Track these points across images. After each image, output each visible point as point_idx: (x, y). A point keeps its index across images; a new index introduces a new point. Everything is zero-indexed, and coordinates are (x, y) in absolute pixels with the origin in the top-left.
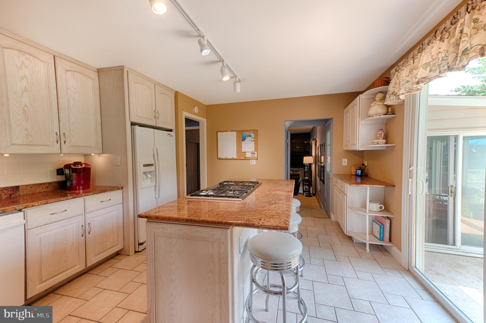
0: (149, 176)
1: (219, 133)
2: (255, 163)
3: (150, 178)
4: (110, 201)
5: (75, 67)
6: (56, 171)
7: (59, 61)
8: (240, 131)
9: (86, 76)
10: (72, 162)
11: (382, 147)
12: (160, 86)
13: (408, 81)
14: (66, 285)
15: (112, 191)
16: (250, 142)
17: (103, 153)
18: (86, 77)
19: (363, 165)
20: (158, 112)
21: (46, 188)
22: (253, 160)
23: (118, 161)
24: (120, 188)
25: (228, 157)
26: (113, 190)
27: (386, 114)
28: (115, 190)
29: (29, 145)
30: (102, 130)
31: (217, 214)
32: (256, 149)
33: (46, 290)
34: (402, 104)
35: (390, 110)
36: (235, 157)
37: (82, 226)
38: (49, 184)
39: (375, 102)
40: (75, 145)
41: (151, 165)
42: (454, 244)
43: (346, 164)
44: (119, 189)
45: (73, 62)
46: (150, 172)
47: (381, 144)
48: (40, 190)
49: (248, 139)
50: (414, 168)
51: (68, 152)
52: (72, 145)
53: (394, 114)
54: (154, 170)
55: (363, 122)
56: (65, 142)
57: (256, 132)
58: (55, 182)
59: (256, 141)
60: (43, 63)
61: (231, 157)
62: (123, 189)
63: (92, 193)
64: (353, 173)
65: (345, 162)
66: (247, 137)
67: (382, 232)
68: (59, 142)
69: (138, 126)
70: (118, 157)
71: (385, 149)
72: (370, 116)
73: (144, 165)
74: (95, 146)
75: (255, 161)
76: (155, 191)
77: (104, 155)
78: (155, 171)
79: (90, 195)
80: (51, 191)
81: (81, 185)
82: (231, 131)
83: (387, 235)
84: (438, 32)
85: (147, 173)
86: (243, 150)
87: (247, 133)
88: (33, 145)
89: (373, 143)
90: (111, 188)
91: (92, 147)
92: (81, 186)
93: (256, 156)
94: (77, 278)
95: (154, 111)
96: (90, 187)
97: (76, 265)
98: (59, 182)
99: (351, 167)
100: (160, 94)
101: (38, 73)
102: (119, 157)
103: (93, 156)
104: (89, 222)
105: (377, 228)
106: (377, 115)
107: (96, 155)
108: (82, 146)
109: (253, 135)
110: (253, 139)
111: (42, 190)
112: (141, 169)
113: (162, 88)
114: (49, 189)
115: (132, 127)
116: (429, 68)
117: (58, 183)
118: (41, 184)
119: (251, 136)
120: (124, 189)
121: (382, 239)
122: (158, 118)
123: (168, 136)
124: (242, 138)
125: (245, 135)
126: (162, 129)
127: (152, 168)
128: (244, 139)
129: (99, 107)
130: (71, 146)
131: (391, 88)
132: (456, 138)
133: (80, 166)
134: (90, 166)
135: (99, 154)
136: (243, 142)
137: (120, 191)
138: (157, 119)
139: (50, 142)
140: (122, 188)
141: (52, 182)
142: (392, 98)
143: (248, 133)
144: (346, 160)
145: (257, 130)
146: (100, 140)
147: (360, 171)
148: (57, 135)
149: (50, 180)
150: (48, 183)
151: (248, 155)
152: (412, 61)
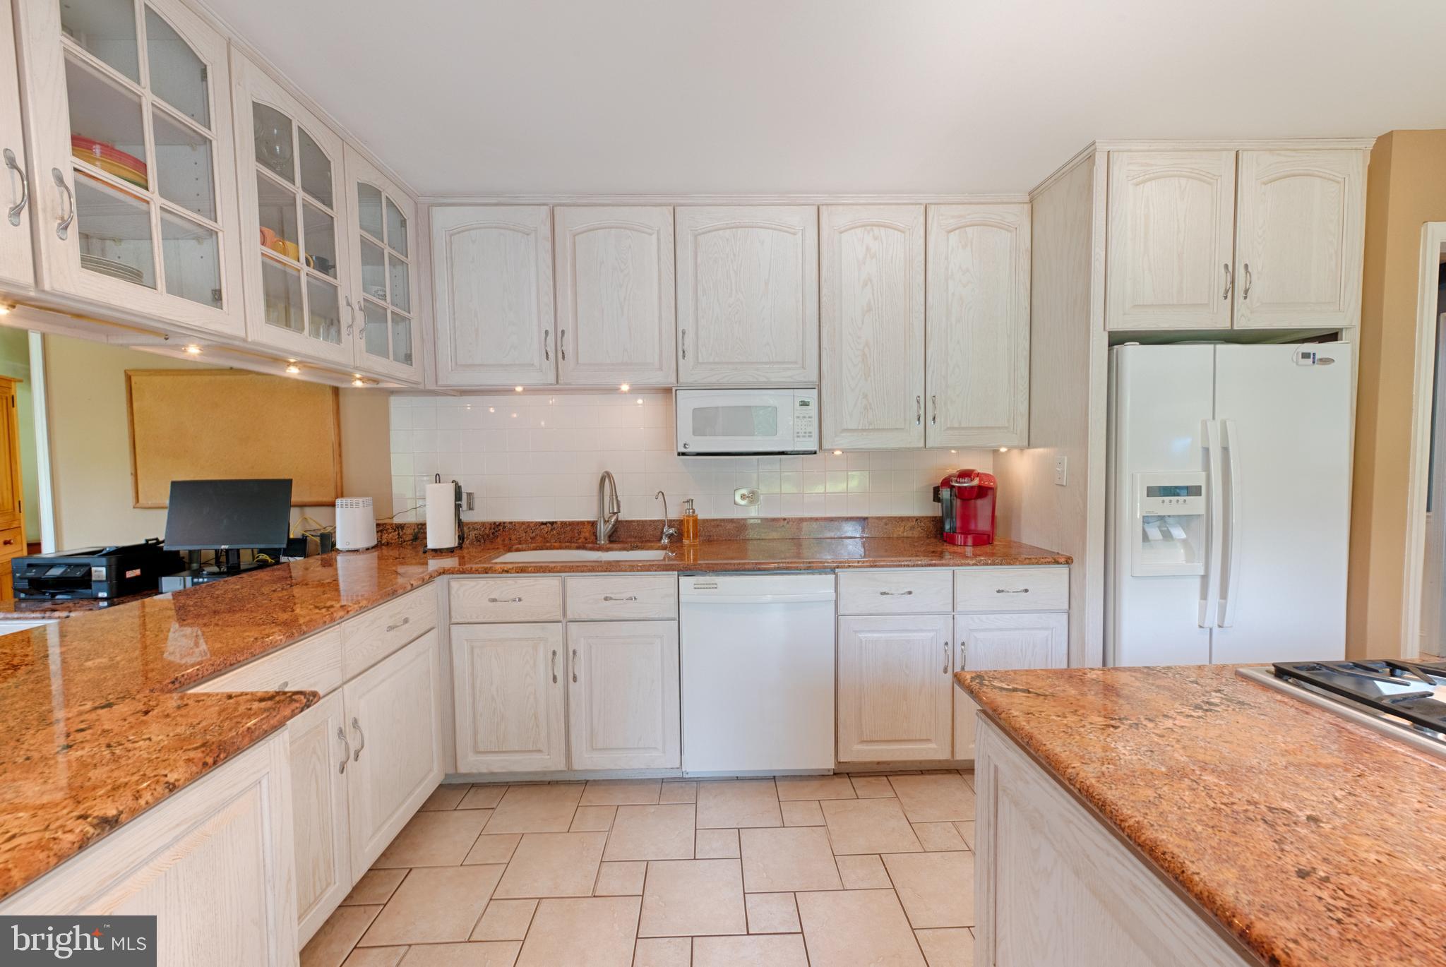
0: (1178, 533)
3: (1184, 542)
4: (1024, 594)
5: (969, 215)
6: (932, 490)
7: (934, 215)
9: (996, 227)
10: (955, 472)
12: (1270, 150)
14: (914, 777)
15: (1033, 564)
17: (1029, 446)
18: (996, 229)
20: (1246, 266)
21: (910, 530)
23: (1063, 471)
24: (1063, 560)
26: (1037, 563)
28: (1042, 564)
29: (869, 429)
30: (1032, 376)
31: (1302, 874)
33: (878, 763)
37: (946, 644)
38: (917, 520)
40: (956, 425)
41: (1194, 491)
44: (1057, 562)
45: (966, 201)
46: (1185, 520)
48: (899, 531)
51: (939, 446)
52: (949, 426)
54: (1202, 511)
56: (934, 419)
58: (927, 517)
60: (903, 235)
62: (1072, 566)
63: (974, 562)
68: (922, 419)
69: (1138, 343)
70: (1064, 459)
73: (1149, 488)
74: (1007, 425)
76: (1204, 596)
77: (1032, 451)
78: (1204, 518)
79: (968, 565)
80: (918, 538)
81: (970, 534)
85: (1170, 520)
88: (874, 430)
90: (1033, 557)
91: (999, 428)
92: (969, 536)
94: (937, 774)
95: (1226, 266)
96: (996, 543)
97: (928, 740)
98: (936, 517)
100: (1265, 184)
101: (892, 262)
102: (1066, 458)
103: (1002, 453)
104: (964, 639)
107: (1015, 452)
108: (972, 428)
111: (904, 532)
112: (1134, 504)
113: (1283, 152)
114: (916, 534)
115: (1115, 351)
117: (933, 521)
118: (902, 519)
120: (1075, 566)
122: (1246, 291)
123: (1297, 364)
126: (1288, 339)
127: (1195, 505)
129: (1026, 308)
130: (948, 429)
133: (967, 483)
134: (994, 482)
135: (1022, 449)
137: (1062, 571)
138: (1242, 299)
139: (905, 420)
140: (1069, 561)
141: (923, 517)
146: (1024, 408)
148: (918, 402)
149: (916, 513)
150: (914, 517)
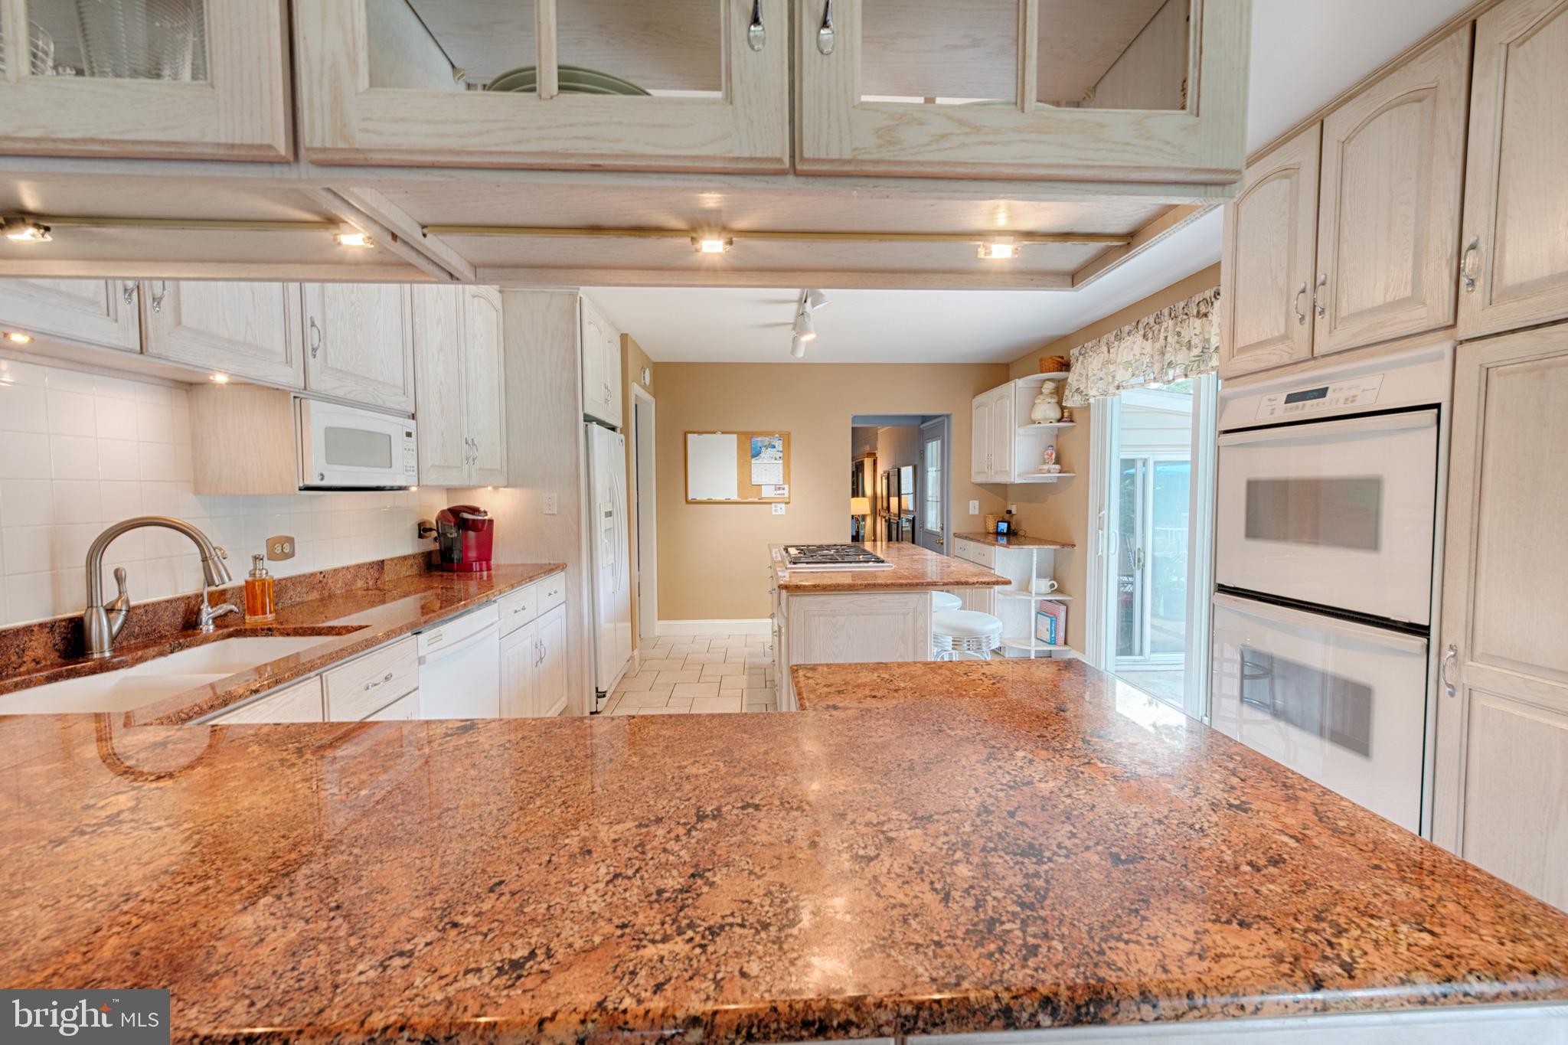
1: (690, 436)
2: (783, 512)
4: (556, 594)
8: (746, 434)
11: (1051, 478)
12: (609, 325)
13: (1101, 379)
16: (774, 461)
17: (506, 486)
19: (1009, 512)
20: (608, 386)
22: (779, 505)
23: (552, 504)
25: (715, 498)
27: (1059, 421)
32: (787, 477)
34: (1087, 408)
35: (1066, 414)
36: (735, 497)
39: (1041, 397)
41: (610, 514)
42: (1141, 653)
43: (977, 512)
47: (1051, 473)
49: (767, 454)
50: (1105, 512)
53: (1072, 421)
54: (612, 526)
55: (1021, 431)
56: (473, 460)
57: (786, 438)
59: (786, 457)
61: (722, 498)
62: (566, 569)
64: (991, 529)
65: (974, 507)
66: (763, 449)
67: (1053, 630)
68: (468, 460)
69: (594, 424)
70: (554, 495)
71: (1055, 481)
72: (1034, 422)
73: (605, 513)
74: (500, 468)
75: (783, 505)
76: (613, 575)
78: (612, 530)
82: (723, 433)
83: (1062, 634)
84: (1140, 325)
86: (755, 480)
87: (764, 438)
89: (1040, 471)
91: (497, 470)
93: (787, 495)
95: (605, 385)
99: (985, 517)
100: (608, 343)
102: (556, 495)
105: (1045, 622)
106: (1045, 419)
109: (779, 444)
110: (781, 455)
112: (603, 522)
113: (611, 328)
115: (586, 425)
116: (1130, 370)
119: (774, 447)
120: (569, 569)
121: (1053, 642)
122: (608, 401)
123: (620, 445)
124: (749, 450)
125: (760, 444)
128: (756, 454)
131: (1072, 377)
132: (1145, 462)
136: (753, 461)
138: (608, 405)
140: (565, 566)
142: (1075, 398)
143: (766, 440)
144: (976, 503)
145: (789, 434)
147: (1006, 525)
151: (768, 492)
152: (1105, 349)
